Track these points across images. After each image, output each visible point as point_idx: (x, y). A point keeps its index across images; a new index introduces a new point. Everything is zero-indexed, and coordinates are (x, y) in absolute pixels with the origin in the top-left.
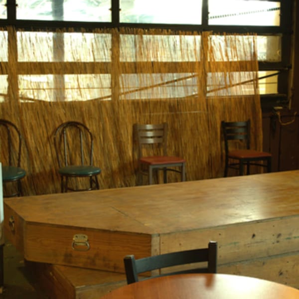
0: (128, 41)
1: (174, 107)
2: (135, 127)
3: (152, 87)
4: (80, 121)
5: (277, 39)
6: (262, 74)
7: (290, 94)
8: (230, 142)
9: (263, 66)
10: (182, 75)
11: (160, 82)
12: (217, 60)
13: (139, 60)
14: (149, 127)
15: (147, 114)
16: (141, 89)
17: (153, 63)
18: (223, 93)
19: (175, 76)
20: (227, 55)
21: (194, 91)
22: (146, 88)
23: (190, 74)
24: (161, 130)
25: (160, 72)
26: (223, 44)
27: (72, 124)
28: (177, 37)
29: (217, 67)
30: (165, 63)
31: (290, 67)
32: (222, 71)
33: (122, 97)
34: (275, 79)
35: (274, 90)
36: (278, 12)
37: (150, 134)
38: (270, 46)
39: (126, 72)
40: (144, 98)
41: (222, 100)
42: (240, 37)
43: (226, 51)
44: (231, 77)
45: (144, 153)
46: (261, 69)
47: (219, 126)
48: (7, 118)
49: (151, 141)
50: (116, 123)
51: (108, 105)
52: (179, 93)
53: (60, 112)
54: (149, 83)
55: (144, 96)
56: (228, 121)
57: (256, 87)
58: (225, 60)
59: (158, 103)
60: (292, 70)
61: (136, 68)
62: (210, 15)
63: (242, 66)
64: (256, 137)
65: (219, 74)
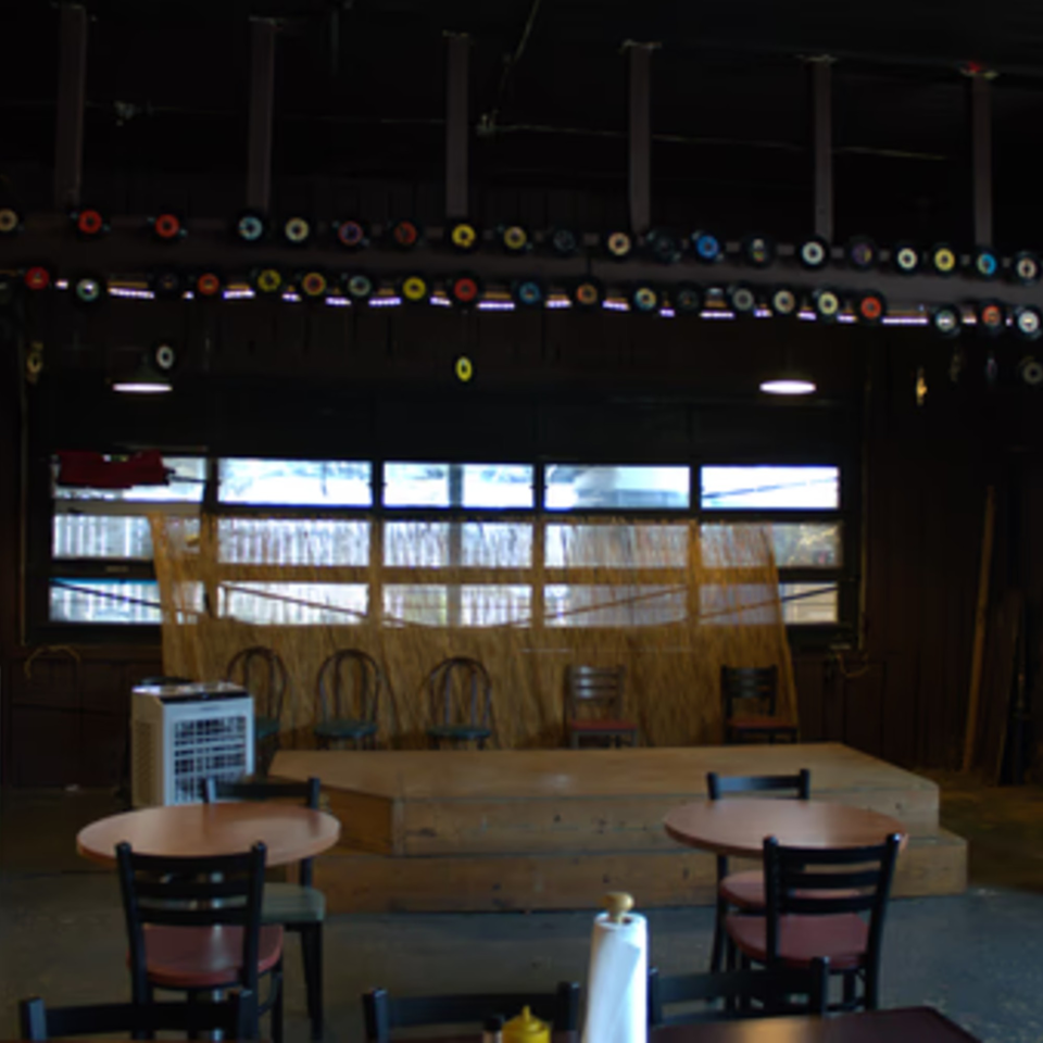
1: (634, 641)
2: (566, 672)
3: (597, 607)
4: (474, 656)
7: (861, 622)
8: (736, 701)
10: (644, 590)
11: (610, 600)
13: (571, 564)
15: (588, 650)
17: (596, 570)
18: (718, 620)
20: (728, 557)
21: (678, 615)
22: (585, 609)
25: (608, 583)
27: (461, 661)
29: (709, 576)
30: (617, 570)
31: (858, 577)
32: (719, 582)
33: (548, 623)
34: (831, 597)
37: (585, 682)
40: (583, 624)
41: (719, 630)
42: (749, 528)
44: (737, 592)
48: (362, 648)
50: (533, 662)
51: (520, 635)
52: (645, 618)
53: (444, 642)
56: (734, 664)
58: (725, 564)
59: (608, 634)
61: (567, 576)
63: (755, 576)
65: (713, 588)
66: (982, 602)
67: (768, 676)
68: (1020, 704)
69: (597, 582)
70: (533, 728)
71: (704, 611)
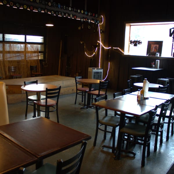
0: (7, 46)
1: (18, 62)
2: (9, 67)
3: (13, 57)
5: (43, 46)
6: (39, 54)
7: (46, 59)
8: (32, 71)
9: (40, 52)
10: (21, 54)
11: (15, 56)
12: (29, 51)
13: (10, 50)
14: (12, 67)
15: (12, 64)
16: (10, 58)
17: (13, 51)
18: (30, 59)
19: (19, 54)
20: (31, 49)
21: (23, 58)
22: (11, 57)
23: (22, 54)
24: (15, 68)
25: (15, 53)
26: (30, 46)
28: (19, 45)
29: (29, 52)
30: (16, 51)
31: (46, 53)
32: (30, 53)
33: (5, 60)
34: (43, 55)
35: (42, 58)
36: (43, 39)
37: (13, 69)
38: (41, 47)
39: (7, 53)
40: (11, 60)
41: (30, 60)
42: (34, 45)
43: (31, 48)
44: (32, 55)
45: (11, 74)
46: (39, 53)
47: (29, 66)
49: (13, 71)
50: (4, 66)
52: (20, 59)
54: (12, 56)
55: (11, 59)
56: (31, 65)
57: (38, 57)
58: (31, 50)
59: (14, 61)
60: (47, 54)
61: (9, 52)
62: (27, 39)
63: (35, 52)
64: (38, 70)
65: (29, 54)
66: (60, 56)
67: (36, 67)
68: (67, 70)
69: (13, 53)
70: (4, 77)
71: (27, 58)
